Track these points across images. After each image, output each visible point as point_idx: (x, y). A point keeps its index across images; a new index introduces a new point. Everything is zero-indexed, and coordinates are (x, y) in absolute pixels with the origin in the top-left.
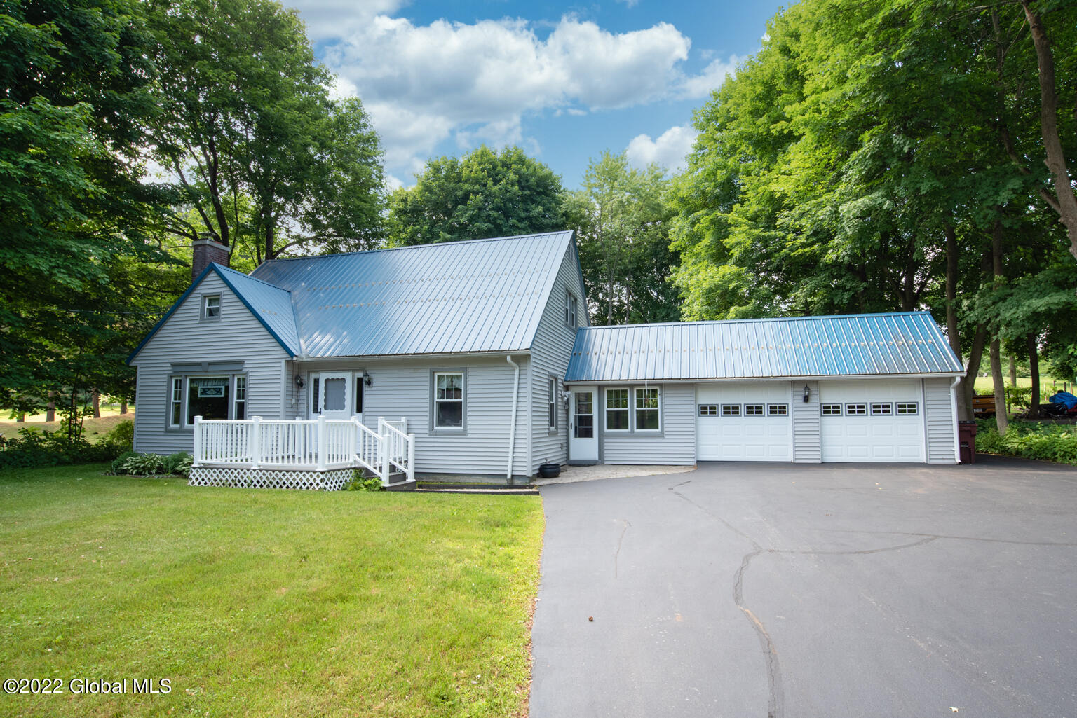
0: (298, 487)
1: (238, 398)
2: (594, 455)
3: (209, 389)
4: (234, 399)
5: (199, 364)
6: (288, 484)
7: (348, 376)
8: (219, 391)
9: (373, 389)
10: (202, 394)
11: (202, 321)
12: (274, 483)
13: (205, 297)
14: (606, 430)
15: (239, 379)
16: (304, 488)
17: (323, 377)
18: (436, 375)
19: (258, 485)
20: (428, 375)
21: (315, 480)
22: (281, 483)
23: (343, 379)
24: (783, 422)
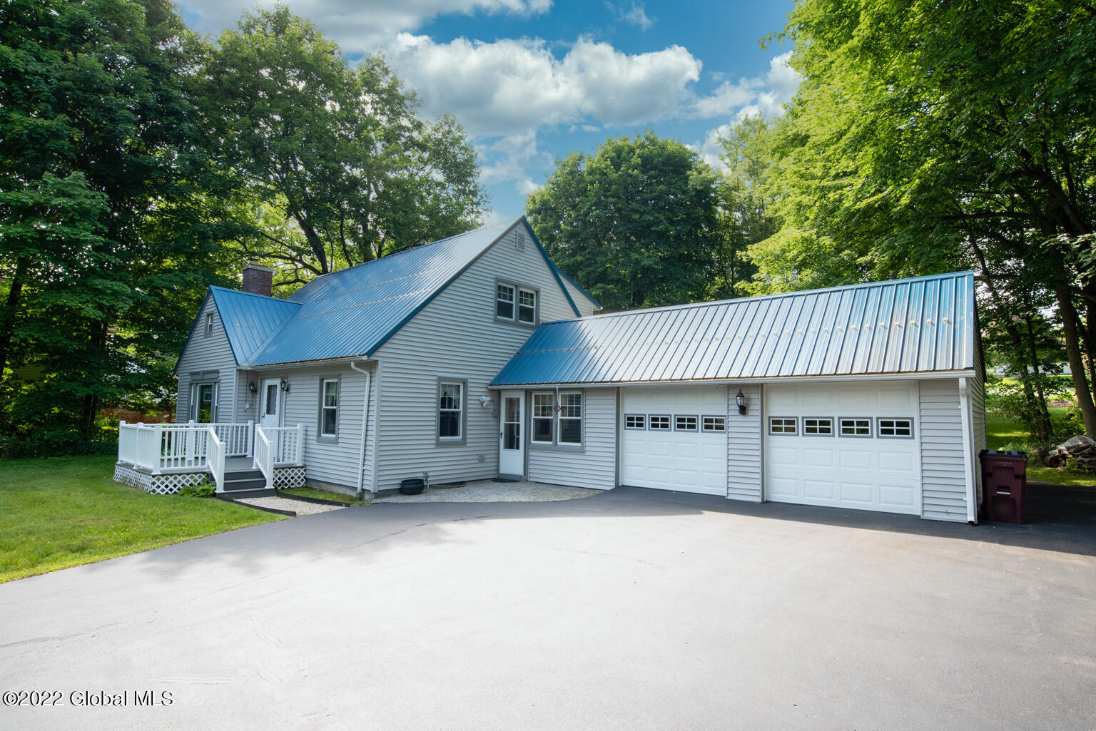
2: (518, 469)
3: (208, 395)
4: (214, 405)
5: (199, 373)
7: (278, 383)
9: (291, 395)
10: (205, 398)
11: (205, 336)
13: (208, 316)
14: (532, 442)
17: (266, 384)
18: (325, 381)
20: (318, 382)
23: (276, 386)
24: (715, 440)
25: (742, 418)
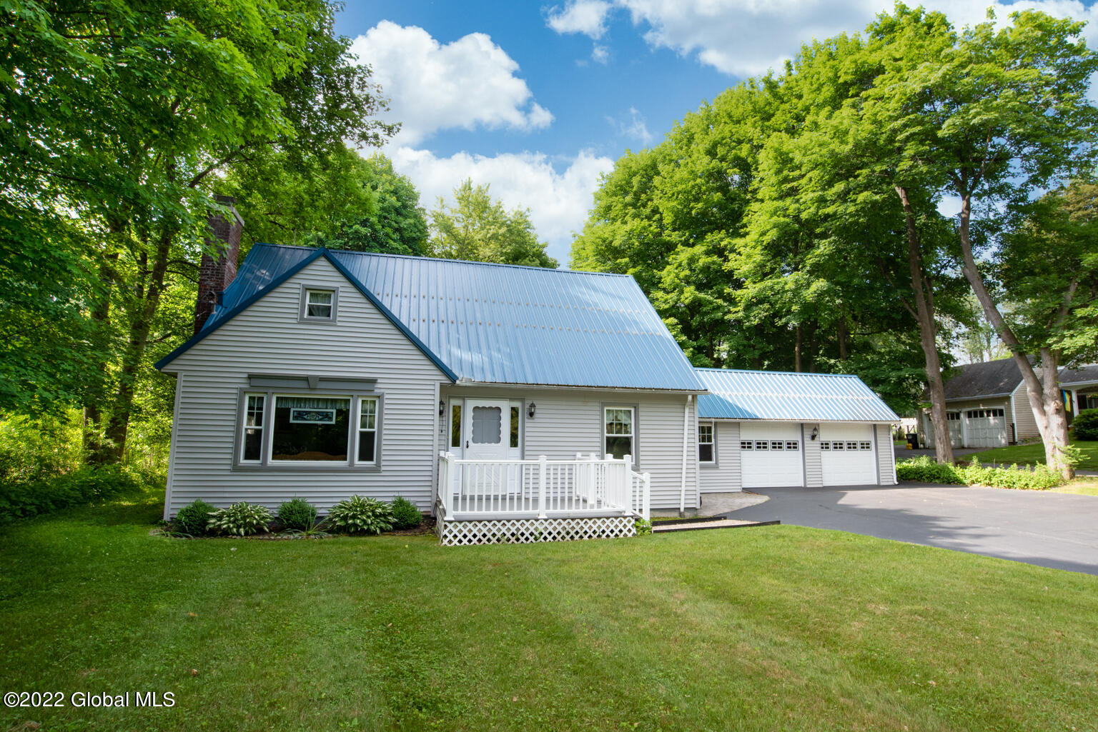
0: (604, 536)
1: (363, 426)
3: (307, 413)
4: (356, 429)
5: (306, 379)
6: (590, 533)
7: (505, 406)
8: (327, 416)
9: (536, 420)
10: (295, 418)
11: (302, 321)
12: (572, 533)
13: (307, 289)
15: (363, 401)
16: (612, 536)
17: (471, 404)
18: (605, 409)
19: (550, 538)
20: (599, 408)
21: (625, 526)
22: (581, 533)
23: (499, 409)
24: (796, 455)
25: (812, 442)
